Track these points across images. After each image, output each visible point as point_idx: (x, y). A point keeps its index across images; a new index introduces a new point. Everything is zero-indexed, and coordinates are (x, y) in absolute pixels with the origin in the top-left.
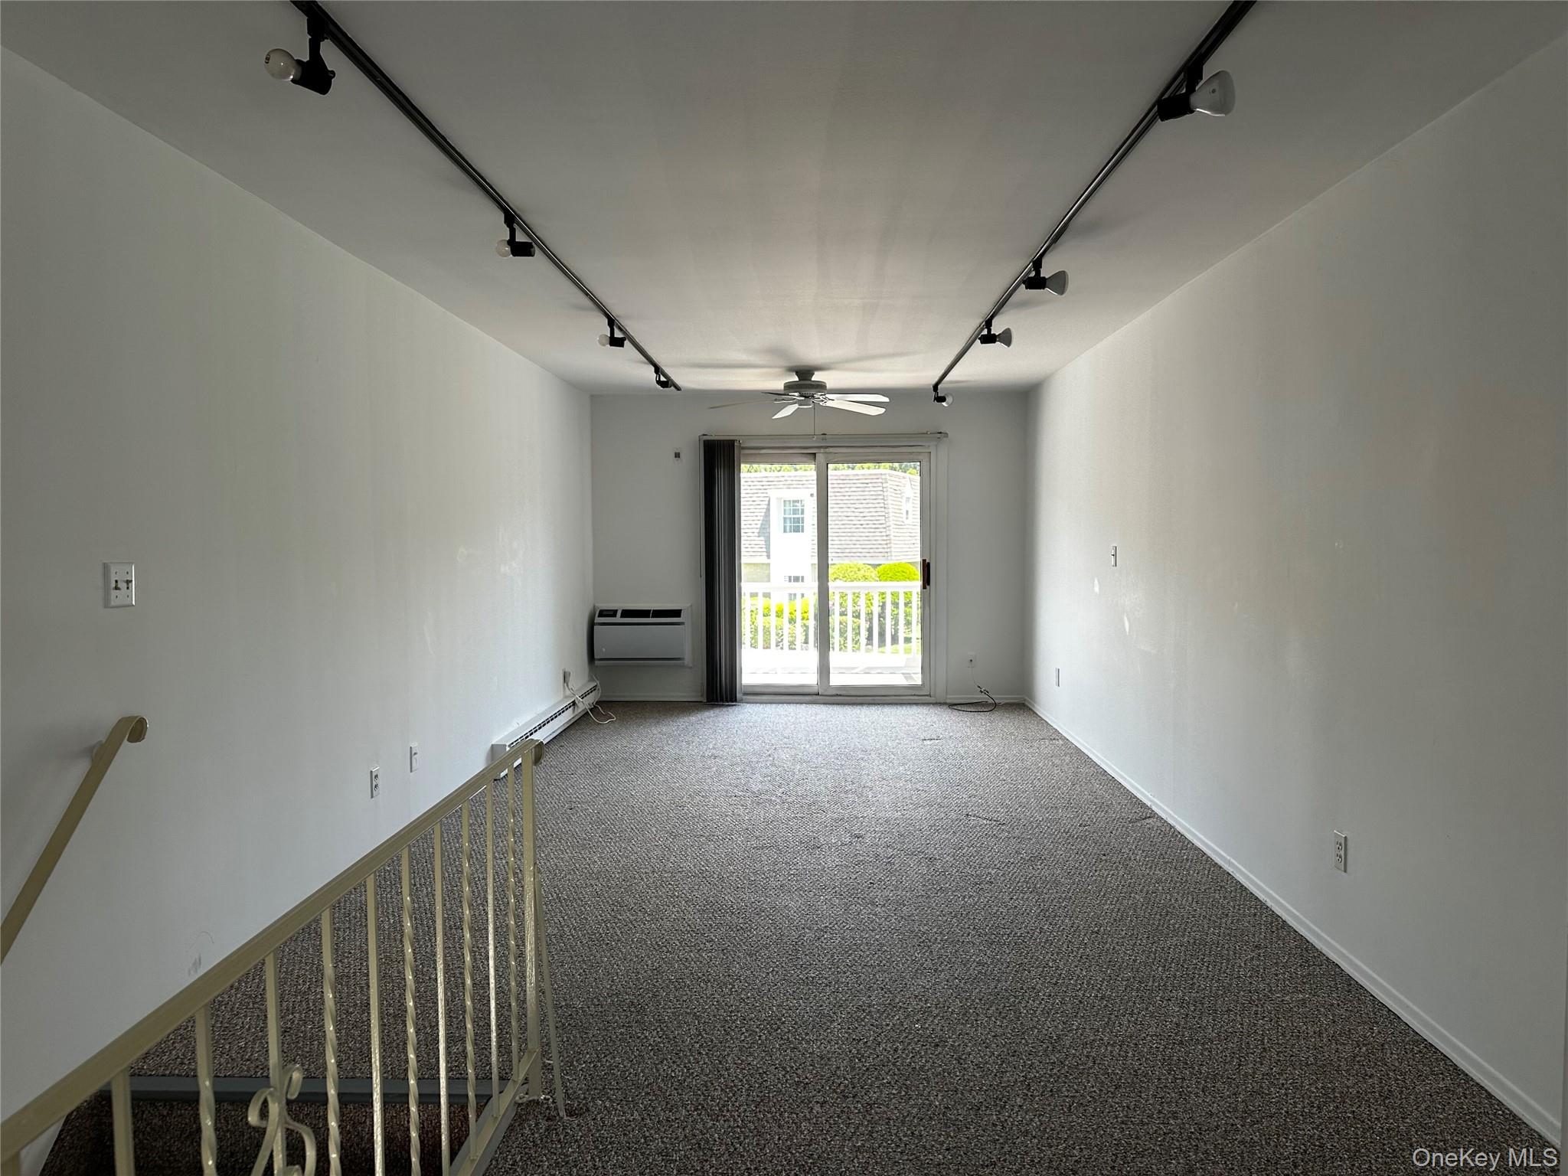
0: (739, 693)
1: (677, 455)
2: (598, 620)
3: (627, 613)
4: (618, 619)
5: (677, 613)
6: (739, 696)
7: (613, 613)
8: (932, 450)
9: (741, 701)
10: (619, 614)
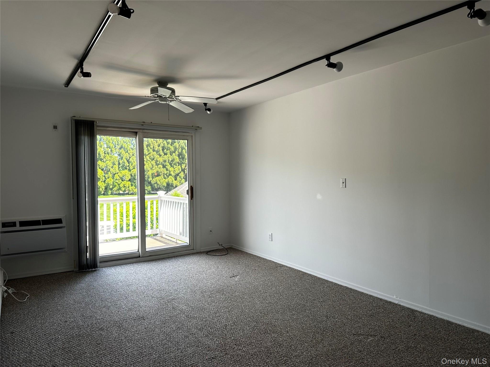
0: (99, 263)
1: (55, 127)
2: (2, 229)
3: (23, 224)
4: (17, 228)
5: (59, 221)
7: (14, 225)
8: (193, 135)
9: (100, 267)
10: (18, 225)
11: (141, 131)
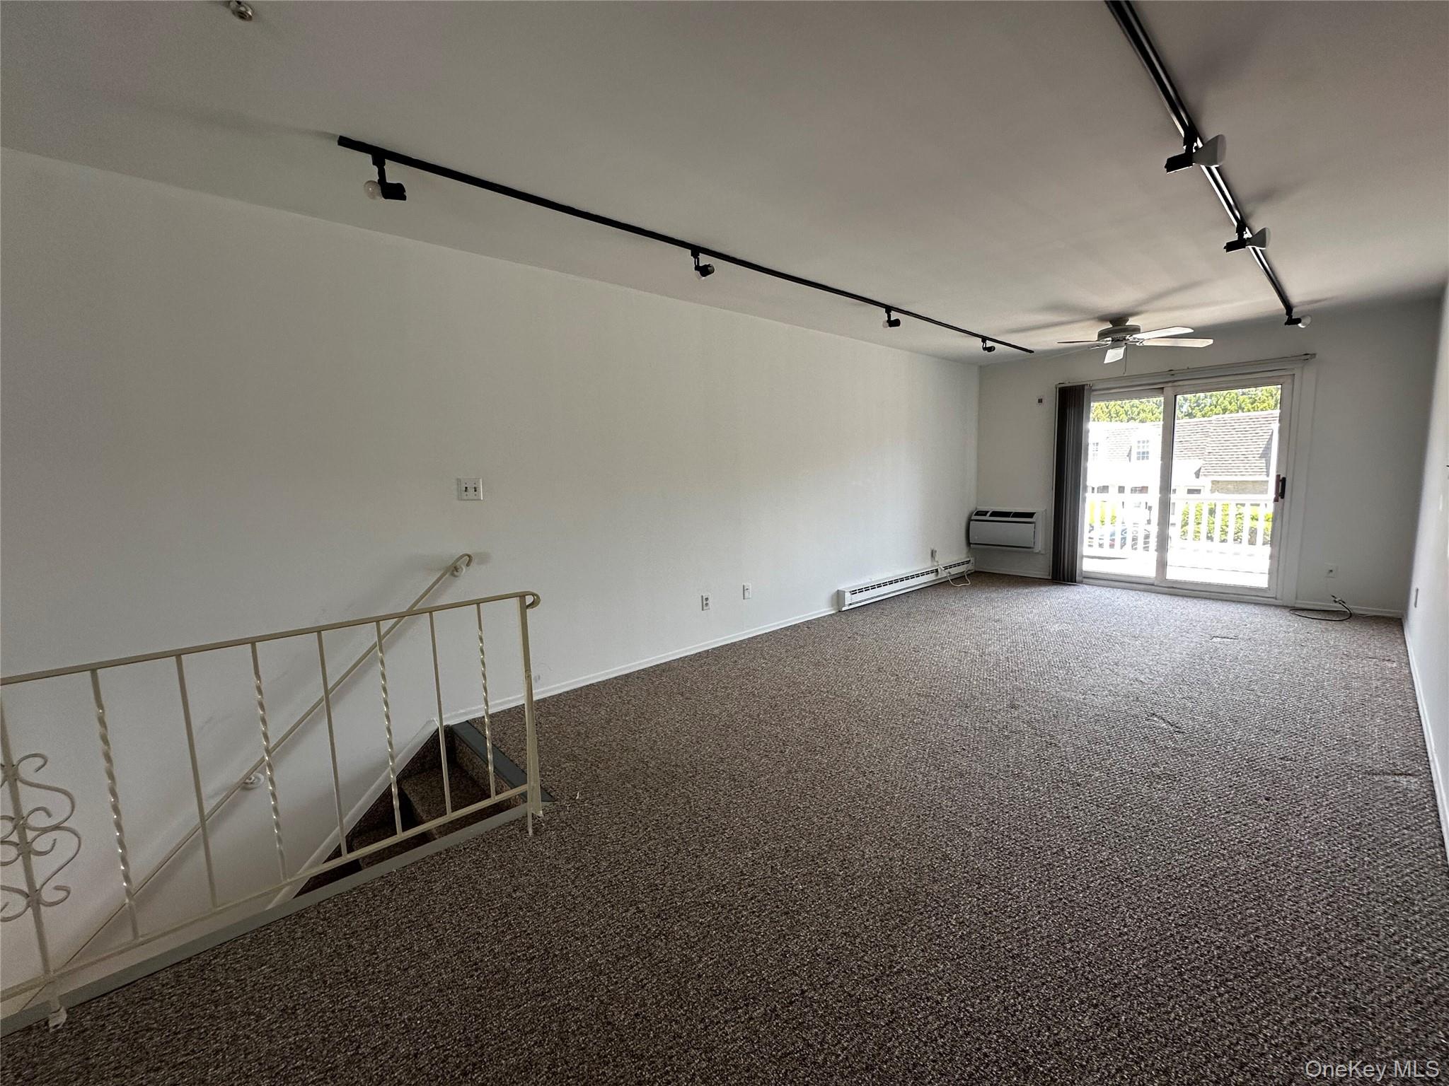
0: (1079, 576)
1: (1040, 401)
2: (974, 517)
3: (995, 514)
4: (987, 517)
5: (1030, 515)
6: (1078, 578)
7: (984, 513)
8: (1297, 373)
9: (1081, 582)
10: (989, 514)
11: (1170, 384)
